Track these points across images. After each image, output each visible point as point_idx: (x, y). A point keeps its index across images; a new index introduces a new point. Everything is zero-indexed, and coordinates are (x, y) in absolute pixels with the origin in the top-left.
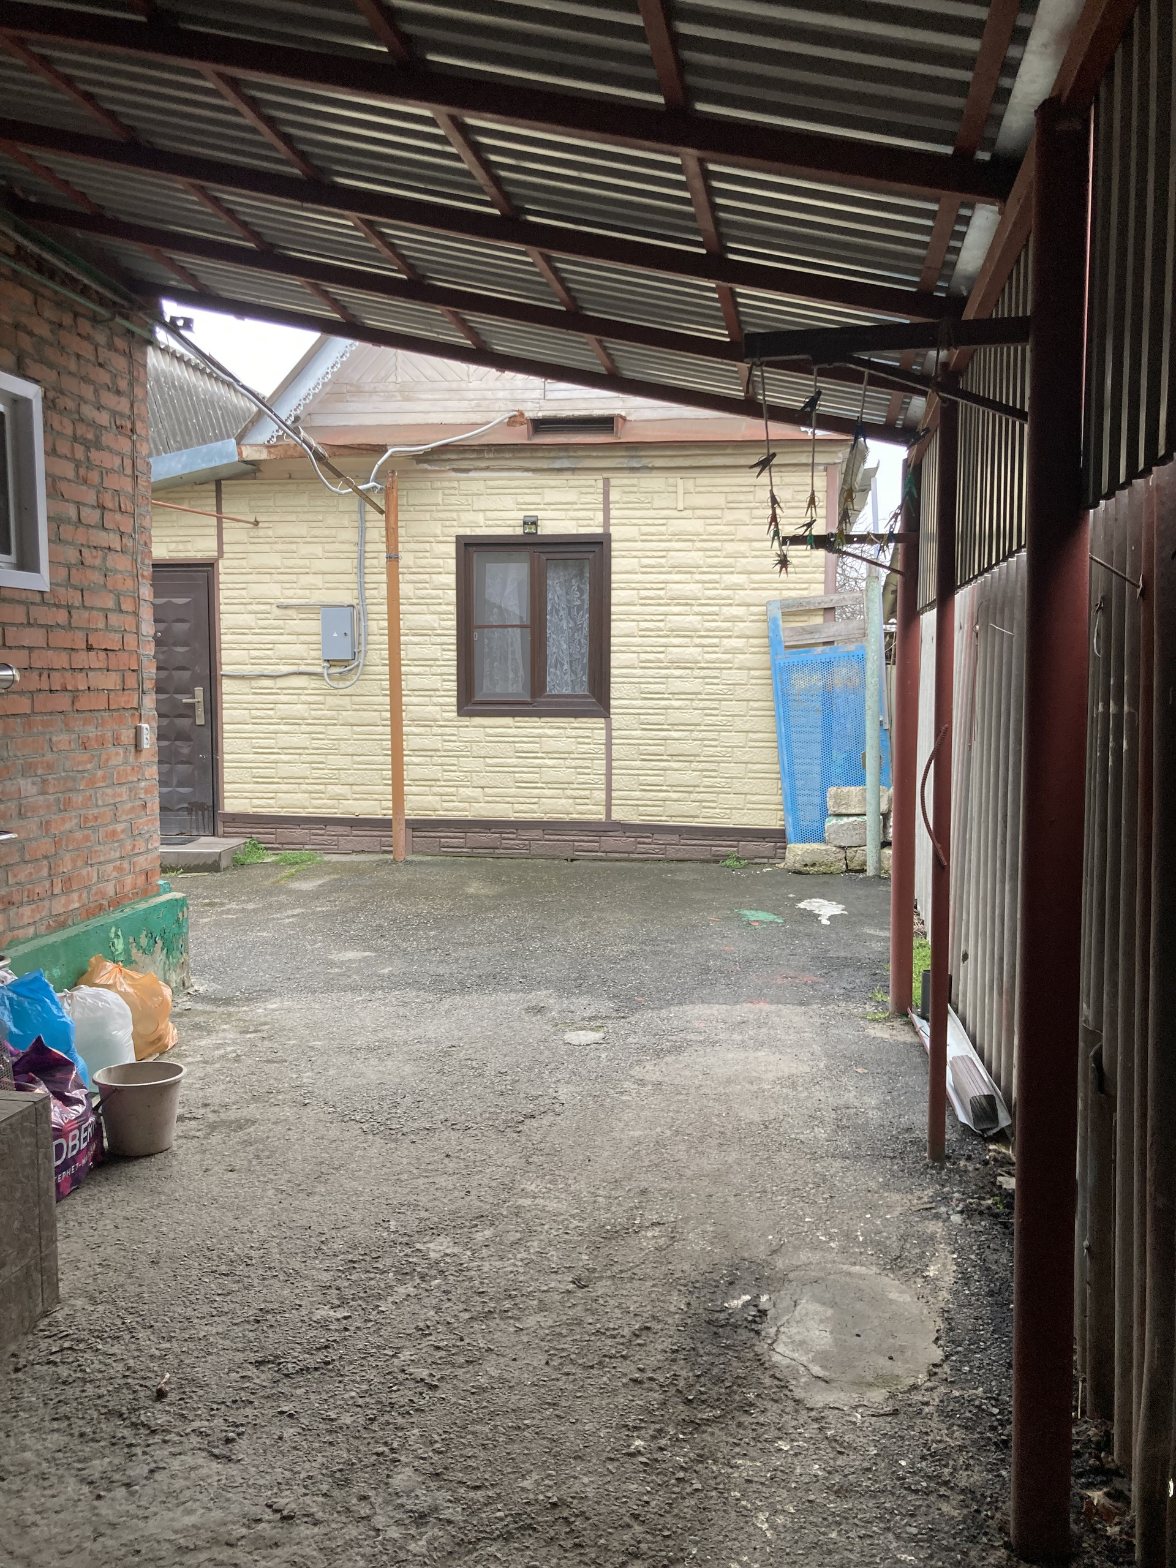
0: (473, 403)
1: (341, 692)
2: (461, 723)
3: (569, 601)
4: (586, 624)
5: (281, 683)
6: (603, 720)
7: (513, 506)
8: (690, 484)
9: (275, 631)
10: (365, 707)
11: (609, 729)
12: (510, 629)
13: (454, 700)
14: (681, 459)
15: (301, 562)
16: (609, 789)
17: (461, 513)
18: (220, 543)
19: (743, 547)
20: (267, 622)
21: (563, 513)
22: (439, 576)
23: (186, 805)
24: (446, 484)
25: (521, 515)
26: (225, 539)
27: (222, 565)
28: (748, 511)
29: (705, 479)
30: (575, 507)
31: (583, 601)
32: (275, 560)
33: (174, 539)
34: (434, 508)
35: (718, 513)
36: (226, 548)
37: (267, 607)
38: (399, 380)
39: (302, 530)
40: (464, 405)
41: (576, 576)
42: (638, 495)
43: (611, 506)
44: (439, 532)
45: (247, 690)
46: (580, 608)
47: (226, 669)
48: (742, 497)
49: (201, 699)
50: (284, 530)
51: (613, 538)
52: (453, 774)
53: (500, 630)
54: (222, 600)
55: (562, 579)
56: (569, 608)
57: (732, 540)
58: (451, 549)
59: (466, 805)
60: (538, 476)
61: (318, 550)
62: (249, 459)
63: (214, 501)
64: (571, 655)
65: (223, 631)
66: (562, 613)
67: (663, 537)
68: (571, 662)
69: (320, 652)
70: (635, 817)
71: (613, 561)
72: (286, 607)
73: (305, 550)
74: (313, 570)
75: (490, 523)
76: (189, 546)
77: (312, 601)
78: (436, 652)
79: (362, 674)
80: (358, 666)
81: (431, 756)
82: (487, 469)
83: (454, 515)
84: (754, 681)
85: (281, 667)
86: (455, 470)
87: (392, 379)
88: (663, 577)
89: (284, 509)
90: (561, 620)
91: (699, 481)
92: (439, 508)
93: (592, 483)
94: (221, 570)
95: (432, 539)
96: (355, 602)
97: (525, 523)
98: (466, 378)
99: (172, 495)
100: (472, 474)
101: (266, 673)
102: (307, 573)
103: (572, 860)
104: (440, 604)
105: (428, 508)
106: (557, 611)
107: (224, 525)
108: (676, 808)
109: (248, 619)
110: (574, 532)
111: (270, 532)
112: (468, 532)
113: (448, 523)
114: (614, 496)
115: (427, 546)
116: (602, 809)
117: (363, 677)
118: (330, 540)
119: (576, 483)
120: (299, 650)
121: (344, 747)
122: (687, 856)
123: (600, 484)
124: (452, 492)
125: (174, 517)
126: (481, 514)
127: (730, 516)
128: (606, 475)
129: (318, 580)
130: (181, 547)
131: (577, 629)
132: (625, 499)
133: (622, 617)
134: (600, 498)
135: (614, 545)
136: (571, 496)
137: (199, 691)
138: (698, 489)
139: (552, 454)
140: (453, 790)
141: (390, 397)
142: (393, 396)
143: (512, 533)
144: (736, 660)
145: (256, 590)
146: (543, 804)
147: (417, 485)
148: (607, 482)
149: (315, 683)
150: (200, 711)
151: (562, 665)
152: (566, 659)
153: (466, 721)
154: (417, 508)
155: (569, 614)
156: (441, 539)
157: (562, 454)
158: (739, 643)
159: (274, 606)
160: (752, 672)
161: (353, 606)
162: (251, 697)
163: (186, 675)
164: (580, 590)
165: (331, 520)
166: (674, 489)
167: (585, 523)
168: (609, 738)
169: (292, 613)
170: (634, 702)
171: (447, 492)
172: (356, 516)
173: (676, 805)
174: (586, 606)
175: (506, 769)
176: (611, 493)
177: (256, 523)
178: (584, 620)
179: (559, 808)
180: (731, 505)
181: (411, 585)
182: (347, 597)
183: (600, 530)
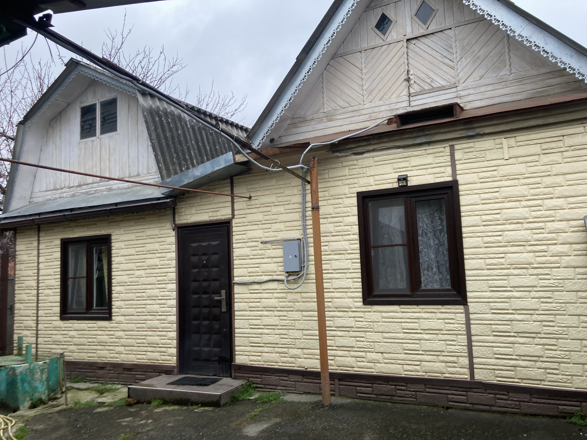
0: (367, 116)
1: (295, 291)
2: (366, 310)
3: (434, 227)
4: (446, 242)
5: (264, 286)
6: (462, 307)
7: (392, 171)
8: (512, 141)
9: (260, 257)
10: (308, 300)
11: (467, 314)
12: (396, 247)
13: (360, 295)
14: (504, 125)
15: (273, 217)
16: (471, 357)
17: (359, 179)
18: (233, 210)
19: (559, 179)
20: (256, 252)
21: (424, 171)
22: (348, 218)
23: (217, 358)
24: (351, 163)
25: (396, 175)
26: (236, 208)
27: (234, 221)
28: (560, 154)
29: (522, 137)
30: (432, 166)
31: (443, 226)
32: (260, 217)
33: (212, 210)
34: (344, 178)
35: (536, 158)
36: (236, 213)
37: (256, 243)
38: (326, 111)
39: (273, 199)
40: (362, 118)
41: (437, 210)
42: (475, 153)
43: (457, 162)
44: (347, 192)
45: (247, 291)
46: (441, 231)
47: (236, 280)
48: (553, 145)
49: (224, 297)
50: (264, 200)
51: (460, 182)
52: (363, 343)
53: (389, 248)
54: (234, 241)
55: (428, 214)
56: (434, 232)
57: (549, 175)
58: (354, 201)
59: (372, 364)
60: (406, 150)
61: (281, 209)
62: (239, 161)
63: (230, 188)
64: (438, 262)
65: (235, 258)
66: (429, 235)
67: (496, 179)
68: (438, 266)
69: (283, 268)
70: (493, 378)
71: (461, 198)
72: (266, 243)
73: (275, 210)
74: (279, 221)
75: (378, 182)
76: (218, 213)
77: (279, 238)
78: (347, 264)
79: (305, 280)
80: (303, 275)
81: (349, 331)
82: (374, 150)
83: (356, 181)
84: (580, 276)
85: (263, 277)
86: (355, 154)
87: (322, 111)
88: (497, 206)
89: (264, 188)
90: (429, 239)
91: (518, 139)
92: (347, 177)
93: (442, 149)
94: (234, 225)
95: (343, 196)
96: (301, 237)
97: (399, 180)
98: (362, 103)
99: (210, 187)
100: (365, 155)
101: (256, 281)
102: (276, 223)
103: (448, 408)
104: (349, 234)
105: (341, 178)
106: (426, 234)
107: (235, 201)
108: (525, 373)
109: (247, 251)
110: (432, 182)
111: (257, 202)
112: (364, 189)
113: (352, 186)
114: (458, 155)
115: (340, 201)
116: (466, 371)
117: (305, 282)
118: (287, 203)
119: (432, 151)
120: (273, 267)
121: (298, 325)
122: (538, 412)
123: (448, 149)
124: (354, 167)
125: (211, 199)
126: (372, 177)
127: (545, 159)
128: (451, 143)
129: (281, 226)
130: (215, 214)
131: (441, 244)
132: (466, 157)
133: (470, 235)
134: (449, 158)
135: (461, 188)
136: (429, 159)
137: (223, 292)
138: (518, 144)
139: (414, 135)
140: (363, 354)
141: (320, 120)
142: (323, 120)
143: (391, 187)
144: (563, 261)
145: (250, 234)
146: (424, 366)
147: (333, 166)
148: (452, 148)
149: (281, 286)
150: (224, 303)
151: (432, 269)
152: (434, 265)
153: (369, 308)
154: (334, 179)
155: (435, 235)
156: (349, 195)
157: (420, 134)
158: (565, 248)
159: (260, 242)
160: (577, 270)
161: (300, 239)
162: (249, 296)
163: (217, 283)
164: (440, 219)
165: (287, 192)
166: (500, 146)
167: (439, 175)
168: (468, 319)
169: (268, 245)
170: (485, 294)
171: (351, 167)
172: (300, 188)
173: (525, 371)
174: (445, 230)
175: (396, 341)
176: (456, 154)
177: (250, 198)
178: (444, 238)
179: (435, 369)
180: (546, 151)
181: (332, 225)
182: (297, 234)
183: (450, 179)
